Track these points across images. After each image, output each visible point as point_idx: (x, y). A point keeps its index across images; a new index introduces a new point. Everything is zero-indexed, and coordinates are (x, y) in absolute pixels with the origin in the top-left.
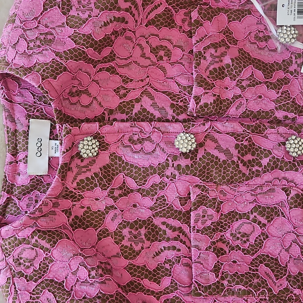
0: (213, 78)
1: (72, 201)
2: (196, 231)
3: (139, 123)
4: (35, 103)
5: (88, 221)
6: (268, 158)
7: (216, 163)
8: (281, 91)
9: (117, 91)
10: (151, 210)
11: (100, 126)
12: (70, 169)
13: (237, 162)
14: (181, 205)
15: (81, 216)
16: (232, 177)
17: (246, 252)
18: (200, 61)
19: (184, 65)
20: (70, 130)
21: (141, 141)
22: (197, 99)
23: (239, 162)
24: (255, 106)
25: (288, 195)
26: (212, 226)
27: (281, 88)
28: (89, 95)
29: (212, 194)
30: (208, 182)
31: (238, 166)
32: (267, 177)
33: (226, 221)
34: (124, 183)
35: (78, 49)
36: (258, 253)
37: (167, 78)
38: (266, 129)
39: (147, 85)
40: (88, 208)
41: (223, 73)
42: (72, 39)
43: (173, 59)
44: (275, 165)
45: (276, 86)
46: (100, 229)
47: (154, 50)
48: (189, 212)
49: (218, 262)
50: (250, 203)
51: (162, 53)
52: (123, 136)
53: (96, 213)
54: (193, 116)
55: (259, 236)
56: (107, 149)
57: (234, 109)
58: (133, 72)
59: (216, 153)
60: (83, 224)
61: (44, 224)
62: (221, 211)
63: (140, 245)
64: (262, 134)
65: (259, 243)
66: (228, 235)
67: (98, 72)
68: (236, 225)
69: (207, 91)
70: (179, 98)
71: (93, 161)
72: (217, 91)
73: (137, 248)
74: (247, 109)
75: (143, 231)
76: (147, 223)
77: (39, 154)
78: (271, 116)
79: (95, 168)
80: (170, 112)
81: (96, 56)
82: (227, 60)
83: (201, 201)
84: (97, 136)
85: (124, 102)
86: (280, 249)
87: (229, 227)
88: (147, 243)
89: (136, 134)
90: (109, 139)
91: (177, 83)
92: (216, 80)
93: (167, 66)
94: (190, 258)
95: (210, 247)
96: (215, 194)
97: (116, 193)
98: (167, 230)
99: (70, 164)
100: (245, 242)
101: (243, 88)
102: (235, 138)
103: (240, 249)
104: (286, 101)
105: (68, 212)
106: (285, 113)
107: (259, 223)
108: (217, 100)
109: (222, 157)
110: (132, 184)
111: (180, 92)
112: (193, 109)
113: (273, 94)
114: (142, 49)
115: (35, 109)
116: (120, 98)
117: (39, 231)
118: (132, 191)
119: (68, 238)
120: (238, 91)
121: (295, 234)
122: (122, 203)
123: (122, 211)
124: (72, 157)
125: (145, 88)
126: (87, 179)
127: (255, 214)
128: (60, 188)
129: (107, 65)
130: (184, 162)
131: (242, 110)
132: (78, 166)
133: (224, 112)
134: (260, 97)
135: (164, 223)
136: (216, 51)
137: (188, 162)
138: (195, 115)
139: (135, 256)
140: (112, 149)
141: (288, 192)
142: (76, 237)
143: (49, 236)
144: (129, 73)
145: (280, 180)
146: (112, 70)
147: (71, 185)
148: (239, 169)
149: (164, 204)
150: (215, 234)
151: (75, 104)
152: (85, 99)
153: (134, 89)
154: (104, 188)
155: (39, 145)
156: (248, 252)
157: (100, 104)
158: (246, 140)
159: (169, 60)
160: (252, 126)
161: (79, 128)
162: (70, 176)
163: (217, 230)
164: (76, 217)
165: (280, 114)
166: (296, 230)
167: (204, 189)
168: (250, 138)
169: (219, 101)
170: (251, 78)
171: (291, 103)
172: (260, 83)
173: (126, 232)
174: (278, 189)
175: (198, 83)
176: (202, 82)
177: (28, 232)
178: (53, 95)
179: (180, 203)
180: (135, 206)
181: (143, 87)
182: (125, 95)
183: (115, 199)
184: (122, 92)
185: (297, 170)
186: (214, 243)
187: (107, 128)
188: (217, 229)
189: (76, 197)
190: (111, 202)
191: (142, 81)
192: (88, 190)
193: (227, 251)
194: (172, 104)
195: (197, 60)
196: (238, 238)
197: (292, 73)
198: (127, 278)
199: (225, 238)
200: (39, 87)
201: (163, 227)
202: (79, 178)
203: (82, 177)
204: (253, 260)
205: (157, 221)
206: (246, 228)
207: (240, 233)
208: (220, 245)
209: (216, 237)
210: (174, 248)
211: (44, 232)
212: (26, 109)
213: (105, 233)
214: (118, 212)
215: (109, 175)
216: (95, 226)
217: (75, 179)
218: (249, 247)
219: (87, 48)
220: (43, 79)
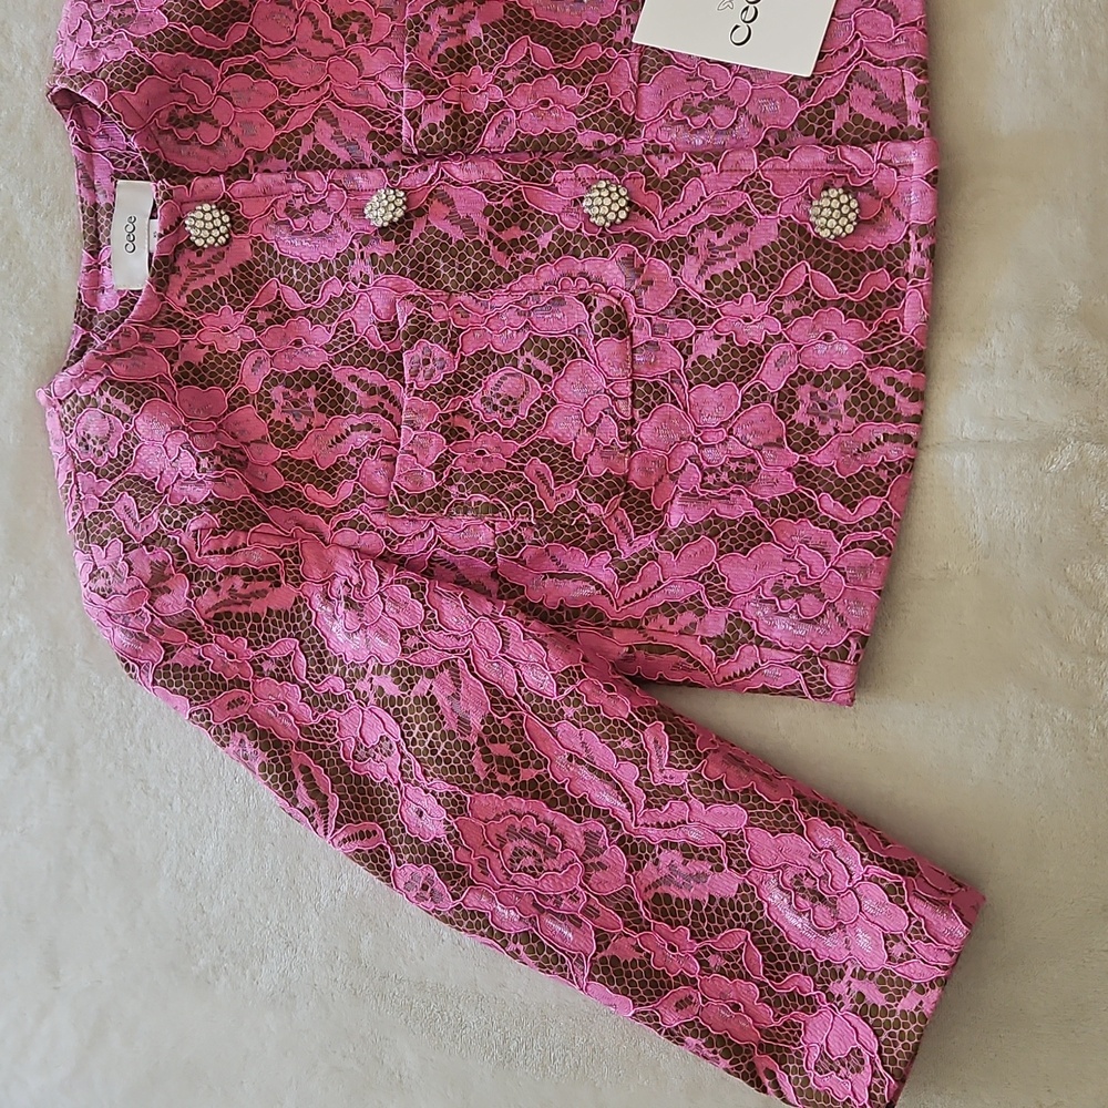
0: (444, 68)
1: (180, 333)
2: (412, 394)
3: (302, 173)
4: (128, 148)
5: (212, 375)
6: (551, 233)
7: (444, 247)
8: (589, 86)
9: (268, 113)
10: (327, 351)
11: (228, 182)
12: (175, 270)
13: (486, 243)
14: (383, 340)
15: (200, 364)
16: (476, 277)
17: (508, 434)
18: (417, 36)
19: (394, 49)
20: (171, 191)
21: (306, 211)
22: (414, 116)
23: (491, 243)
24: (535, 126)
25: (590, 310)
26: (444, 383)
27: (590, 79)
28: (215, 124)
29: (439, 315)
30: (432, 288)
31: (486, 251)
32: (548, 273)
33: (472, 371)
34: (278, 297)
35: (173, 29)
36: (534, 437)
37: (364, 79)
38: (553, 171)
39: (325, 96)
40: (212, 347)
41: (468, 57)
42: (165, 12)
43: (374, 39)
44: (564, 248)
45: (576, 78)
46: (233, 389)
47: (340, 23)
48: (399, 355)
49: (447, 452)
50: (518, 331)
51: (355, 27)
52: (276, 202)
53: (224, 356)
54: (414, 155)
55: (538, 402)
56: (246, 229)
57: (492, 133)
58: (300, 72)
59: (443, 226)
60: (202, 378)
61: (122, 369)
62: (461, 350)
63: (305, 420)
64: (548, 182)
65: (538, 418)
66: (477, 402)
67: (227, 75)
68: (493, 379)
69: (431, 97)
70: (386, 120)
71: (219, 253)
72: (453, 97)
73: (298, 427)
74: (518, 132)
75: (312, 393)
76: (321, 377)
77: (130, 248)
78: (570, 144)
79: (223, 268)
80: (367, 147)
81: (215, 43)
82: (475, 30)
83: (419, 330)
84: (224, 204)
85: (282, 135)
86: (577, 428)
87: (480, 385)
88: (320, 418)
89: (298, 197)
90: (250, 209)
91: (382, 87)
92: (452, 73)
93: (364, 53)
94: (397, 446)
95: (436, 424)
96: (444, 314)
97: (261, 318)
98: (358, 392)
99: (175, 260)
100: (510, 415)
101: (506, 87)
102: (486, 193)
103: (497, 429)
104: (597, 108)
105: (171, 353)
106: (597, 135)
107: (538, 374)
108: (455, 115)
109: (457, 234)
110: (293, 299)
111: (389, 107)
112: (410, 140)
113: (573, 96)
114: (315, 23)
115: (127, 160)
116: (276, 127)
117: (112, 382)
118: (294, 314)
119: (165, 399)
120: (498, 94)
121: (611, 395)
122: (272, 336)
123: (271, 353)
124: (180, 247)
125: (321, 103)
126: (206, 288)
127: (528, 355)
128: (155, 306)
129: (243, 61)
130: (382, 248)
131: (507, 136)
132: (190, 265)
133: (474, 142)
134: (546, 103)
135: (353, 378)
136: (451, 12)
137: (389, 247)
138: (416, 152)
139: (295, 443)
140: (256, 229)
141: (592, 304)
142: (181, 399)
143: (129, 391)
144: (291, 74)
145: (574, 279)
146: (255, 70)
147: (179, 302)
148: (488, 258)
149: (350, 337)
150: (449, 398)
151: (187, 143)
152: (207, 133)
153: (301, 107)
154: (237, 306)
155: (130, 228)
156: (513, 435)
157: (237, 141)
158: (509, 197)
159: (368, 40)
160: (522, 166)
161: (189, 186)
162: (176, 282)
163: (456, 392)
164: (189, 364)
165: (587, 139)
166: (611, 387)
167: (421, 303)
168: (518, 192)
169: (458, 118)
170: (524, 62)
171: (608, 112)
172: (544, 72)
173: (277, 393)
174: (570, 298)
175: (411, 82)
176: (419, 80)
177: (94, 383)
178: (131, 122)
179: (381, 335)
180: (298, 343)
181: (318, 101)
182: (285, 121)
183: (259, 329)
184: (280, 114)
185: (606, 255)
186: (446, 416)
187: (241, 187)
188: (456, 389)
189: (189, 325)
190: (250, 334)
191: (317, 88)
192: (208, 310)
193: (472, 434)
194: (373, 132)
195: (412, 34)
196: (495, 408)
197: (618, 47)
198: (277, 481)
199: (470, 408)
200: (104, 106)
201: (352, 387)
202: (193, 286)
203: (197, 285)
204: (520, 450)
205: (340, 374)
206: (511, 386)
207: (499, 396)
208: (459, 421)
209: (452, 406)
210: (368, 427)
211: (121, 385)
212: (112, 161)
213: (241, 397)
214: (264, 353)
215: (249, 283)
216: (225, 384)
217: (184, 289)
218: (515, 425)
219: (189, 25)
220: (111, 92)
